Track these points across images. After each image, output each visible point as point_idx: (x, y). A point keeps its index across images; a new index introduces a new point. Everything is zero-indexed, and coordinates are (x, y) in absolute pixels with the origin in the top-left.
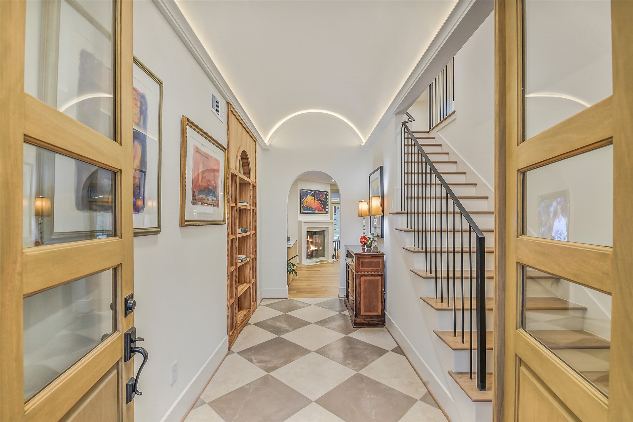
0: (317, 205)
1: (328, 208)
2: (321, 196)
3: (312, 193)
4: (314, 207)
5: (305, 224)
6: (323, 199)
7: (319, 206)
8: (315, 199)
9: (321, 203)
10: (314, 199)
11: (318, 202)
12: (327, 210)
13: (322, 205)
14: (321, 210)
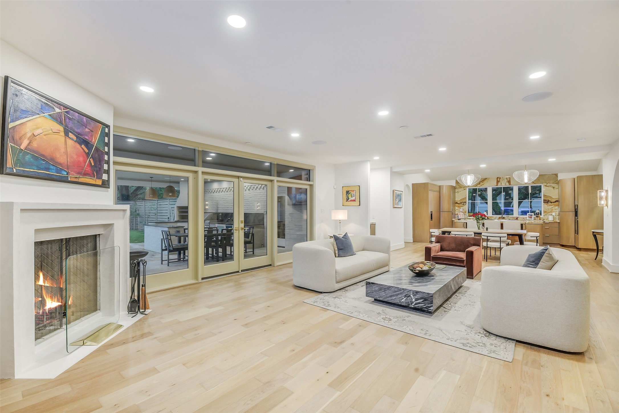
0: (75, 157)
1: (108, 172)
2: (87, 130)
3: (58, 110)
4: (61, 158)
5: (26, 214)
6: (95, 140)
7: (81, 159)
8: (66, 134)
9: (87, 151)
10: (62, 134)
11: (78, 146)
12: (105, 177)
13: (91, 160)
14: (85, 174)
